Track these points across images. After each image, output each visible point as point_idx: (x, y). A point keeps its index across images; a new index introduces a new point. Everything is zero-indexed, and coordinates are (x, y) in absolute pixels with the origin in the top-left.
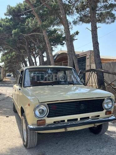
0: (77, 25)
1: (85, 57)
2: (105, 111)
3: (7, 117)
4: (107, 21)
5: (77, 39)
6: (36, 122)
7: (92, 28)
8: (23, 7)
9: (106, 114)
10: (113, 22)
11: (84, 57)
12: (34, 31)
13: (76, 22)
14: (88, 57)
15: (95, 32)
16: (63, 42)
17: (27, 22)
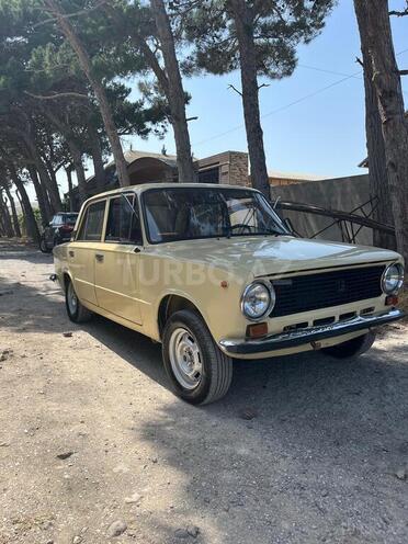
0: (193, 77)
1: (217, 168)
2: (384, 296)
3: (69, 335)
4: (273, 69)
5: (196, 118)
6: (243, 330)
7: (243, 87)
8: (18, 9)
9: (386, 304)
10: (289, 73)
11: (214, 169)
12: (59, 87)
13: (191, 66)
14: (224, 169)
15: (252, 98)
16: (144, 126)
17: (34, 58)
